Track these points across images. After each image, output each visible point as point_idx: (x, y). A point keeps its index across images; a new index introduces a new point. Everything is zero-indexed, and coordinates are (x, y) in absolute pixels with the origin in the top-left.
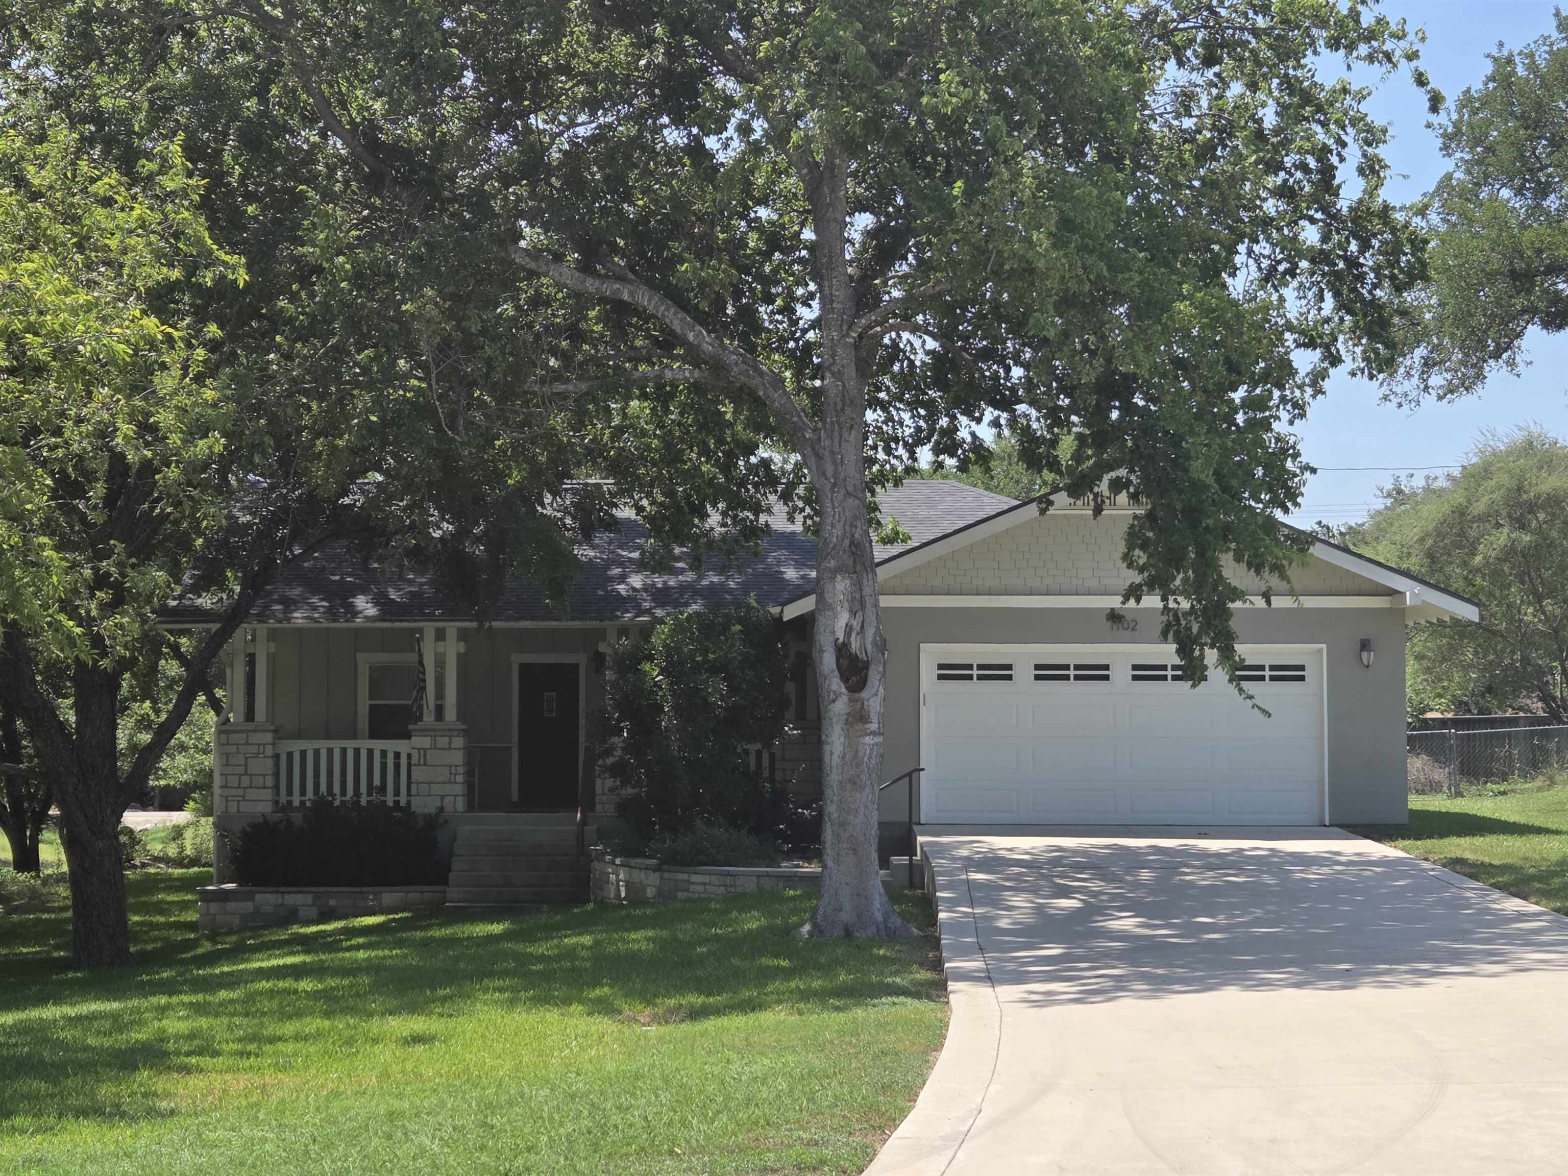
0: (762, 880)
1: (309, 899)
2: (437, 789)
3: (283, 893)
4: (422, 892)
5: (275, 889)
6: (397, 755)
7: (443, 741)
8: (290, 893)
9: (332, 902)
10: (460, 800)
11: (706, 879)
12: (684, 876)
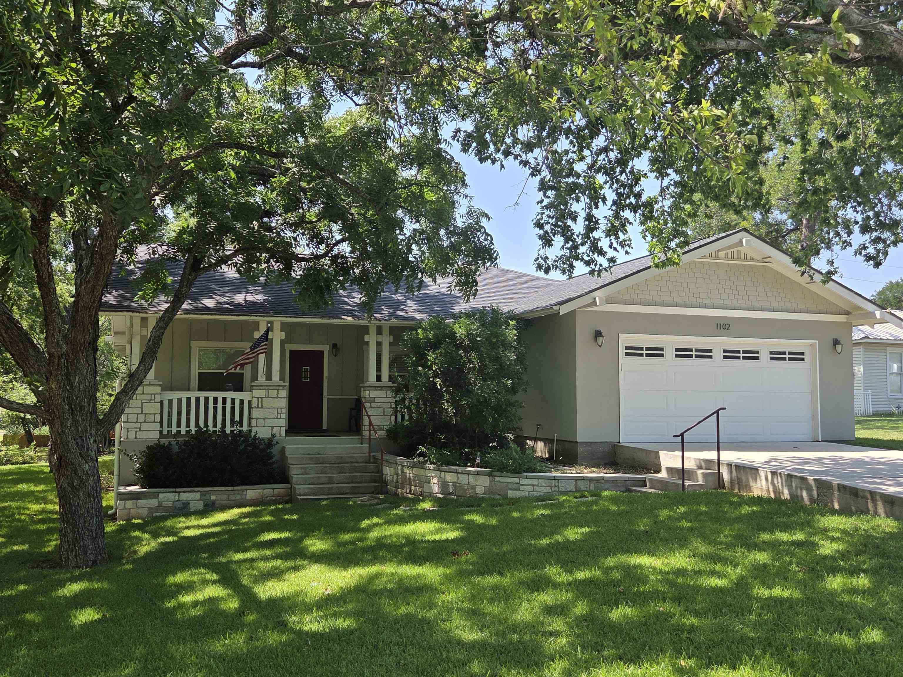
0: (579, 482)
1: (198, 495)
2: (268, 422)
3: (179, 492)
4: (273, 489)
5: (174, 490)
6: (242, 402)
7: (274, 393)
8: (184, 492)
9: (213, 498)
10: (283, 430)
11: (535, 482)
12: (516, 480)
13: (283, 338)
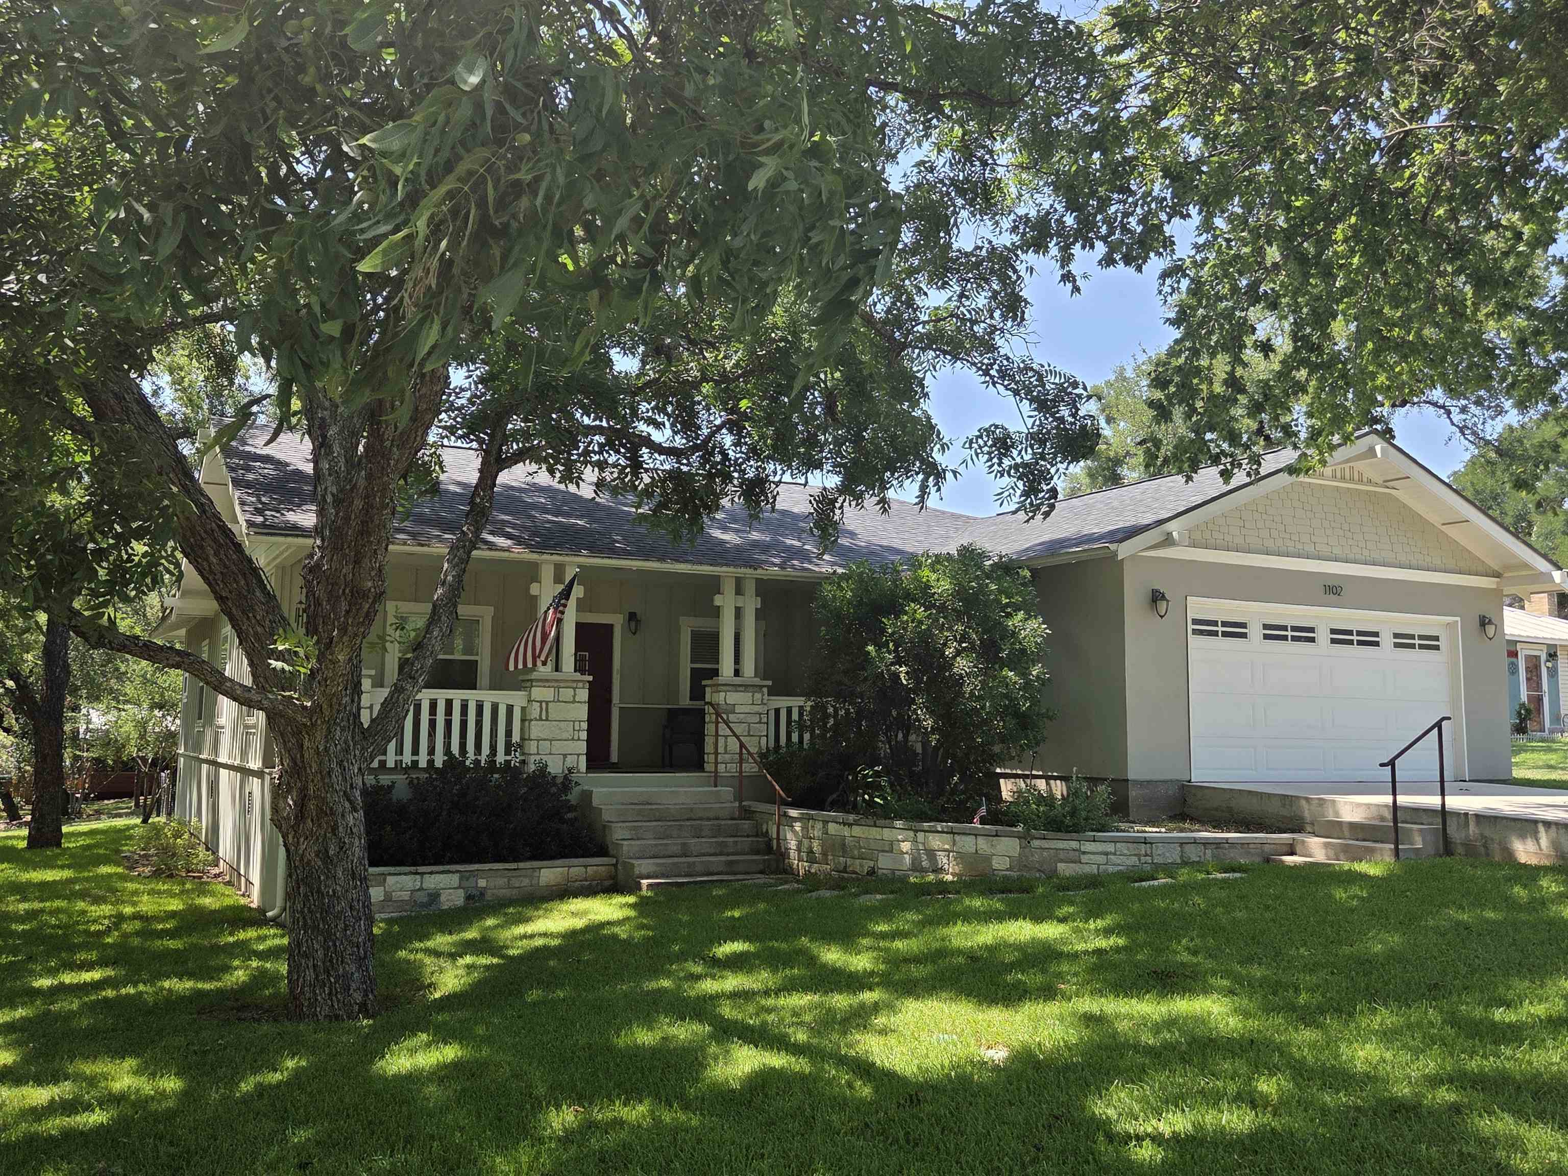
0: (1187, 848)
1: (455, 879)
2: (558, 747)
3: (422, 874)
4: (586, 866)
5: (413, 869)
6: (510, 709)
7: (567, 694)
8: (431, 873)
9: (482, 883)
10: (583, 759)
11: (1110, 848)
12: (1074, 844)
13: (581, 596)
